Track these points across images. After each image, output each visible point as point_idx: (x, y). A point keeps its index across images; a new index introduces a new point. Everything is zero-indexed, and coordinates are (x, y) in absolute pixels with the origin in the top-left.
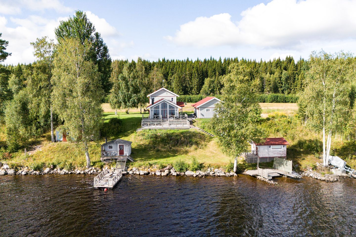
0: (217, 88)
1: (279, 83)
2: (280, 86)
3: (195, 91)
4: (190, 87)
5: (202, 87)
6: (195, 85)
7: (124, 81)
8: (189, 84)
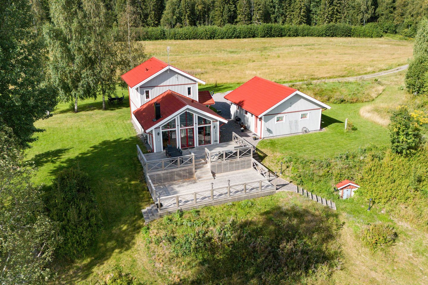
0: (185, 16)
1: (271, 7)
2: (271, 11)
3: (152, 20)
4: (143, 13)
5: (163, 14)
6: (151, 11)
7: (59, 42)
8: (142, 8)
